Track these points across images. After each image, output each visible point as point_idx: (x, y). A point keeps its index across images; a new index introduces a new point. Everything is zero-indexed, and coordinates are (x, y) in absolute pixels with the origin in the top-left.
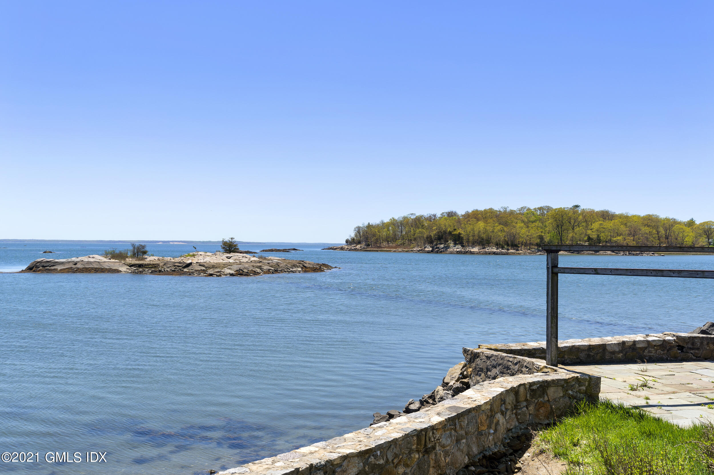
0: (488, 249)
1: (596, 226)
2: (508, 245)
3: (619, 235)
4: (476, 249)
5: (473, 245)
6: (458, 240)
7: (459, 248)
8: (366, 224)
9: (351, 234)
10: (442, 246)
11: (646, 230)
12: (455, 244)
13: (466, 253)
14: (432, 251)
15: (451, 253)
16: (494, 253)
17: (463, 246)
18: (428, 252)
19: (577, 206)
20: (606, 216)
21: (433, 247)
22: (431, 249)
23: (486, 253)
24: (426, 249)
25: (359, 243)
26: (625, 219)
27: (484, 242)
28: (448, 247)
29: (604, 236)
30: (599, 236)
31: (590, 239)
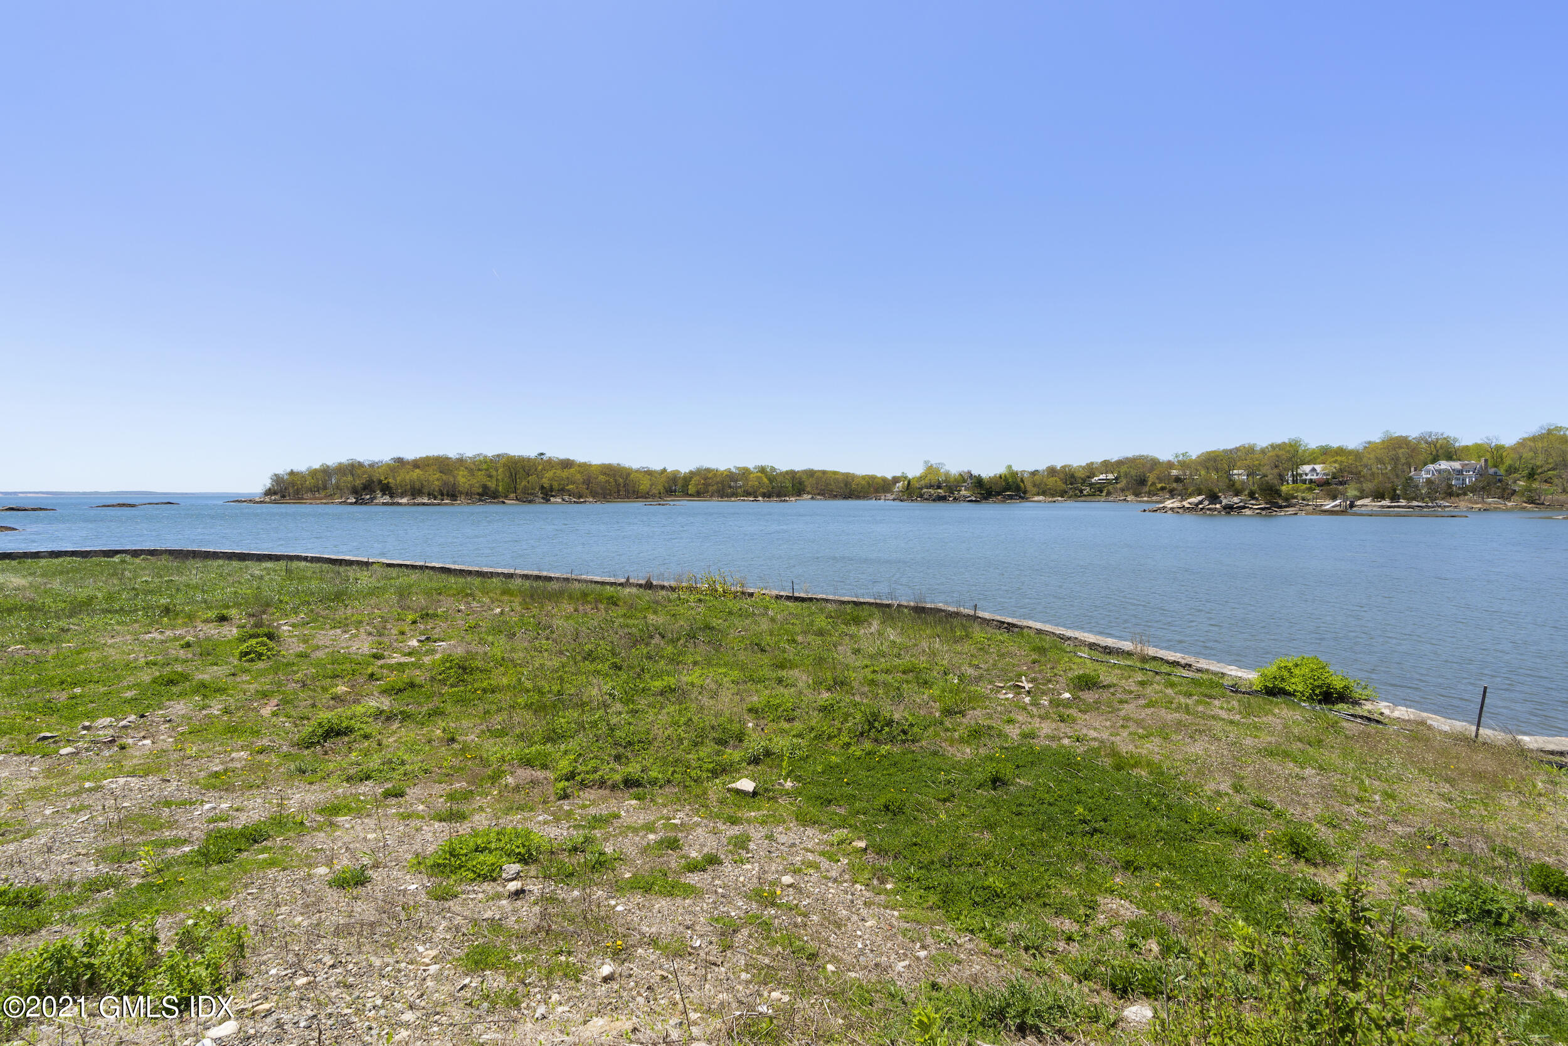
0: (419, 500)
1: (549, 474)
2: (442, 495)
3: (573, 483)
4: (404, 500)
5: (402, 495)
6: (386, 489)
7: (387, 499)
8: (289, 470)
9: (268, 483)
10: (368, 497)
11: (602, 478)
12: (384, 494)
13: (393, 504)
14: (355, 503)
15: (377, 504)
16: (424, 504)
17: (391, 497)
18: (351, 504)
19: (542, 454)
20: (567, 464)
21: (357, 498)
22: (354, 500)
23: (414, 504)
24: (349, 501)
25: (275, 493)
26: (584, 467)
27: (415, 492)
28: (375, 498)
29: (556, 485)
30: (551, 486)
31: (542, 488)
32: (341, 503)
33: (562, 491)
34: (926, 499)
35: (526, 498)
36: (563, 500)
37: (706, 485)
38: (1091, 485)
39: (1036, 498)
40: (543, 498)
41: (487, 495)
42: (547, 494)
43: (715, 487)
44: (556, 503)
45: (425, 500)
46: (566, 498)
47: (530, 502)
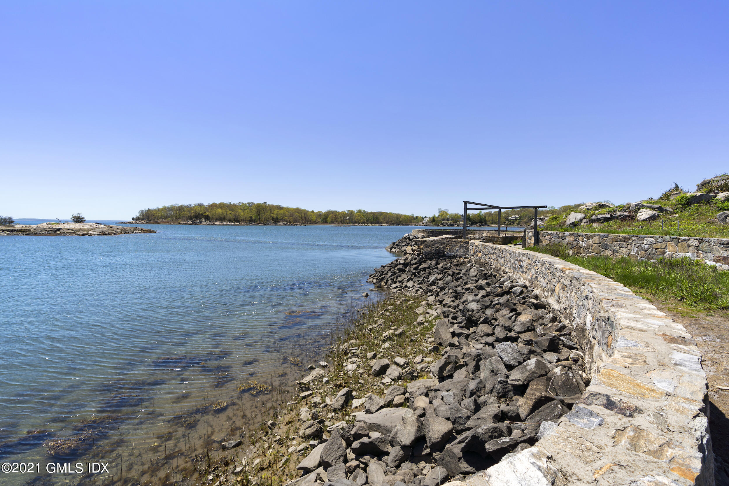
0: (224, 223)
1: (275, 212)
2: (235, 221)
3: (285, 216)
4: (218, 223)
5: (216, 220)
6: (207, 218)
7: (208, 222)
8: (147, 209)
9: (136, 215)
10: (198, 221)
12: (206, 220)
13: (212, 225)
14: (192, 224)
15: (203, 225)
16: (228, 225)
17: (210, 221)
18: (190, 224)
19: (265, 203)
22: (191, 223)
23: (223, 225)
25: (143, 219)
26: (288, 209)
27: (222, 219)
28: (202, 222)
29: (279, 217)
30: (277, 217)
31: (273, 218)
32: (184, 224)
33: (282, 220)
34: (444, 225)
35: (266, 222)
36: (284, 224)
37: (336, 218)
38: (508, 220)
39: (493, 226)
40: (274, 223)
41: (251, 221)
42: (276, 221)
43: (340, 219)
44: (280, 225)
45: (228, 223)
46: (285, 223)
47: (268, 224)
